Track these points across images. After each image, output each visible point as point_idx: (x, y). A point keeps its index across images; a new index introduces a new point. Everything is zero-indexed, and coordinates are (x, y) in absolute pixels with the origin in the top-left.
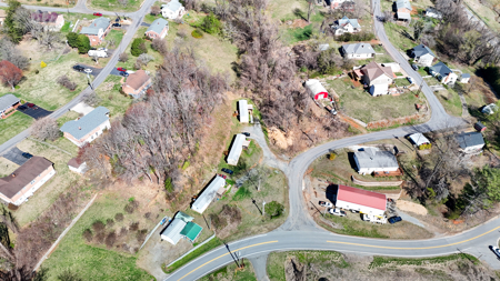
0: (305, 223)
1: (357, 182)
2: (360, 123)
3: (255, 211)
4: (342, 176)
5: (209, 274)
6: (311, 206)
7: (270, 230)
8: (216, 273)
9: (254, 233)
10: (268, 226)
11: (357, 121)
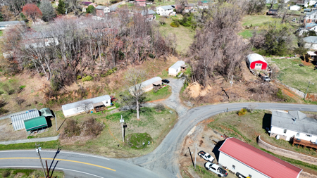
0: (165, 167)
1: (264, 144)
2: (297, 92)
3: (119, 134)
4: (245, 135)
5: (10, 169)
6: (186, 151)
7: (118, 157)
8: (17, 171)
9: (98, 152)
10: (120, 152)
11: (294, 90)
